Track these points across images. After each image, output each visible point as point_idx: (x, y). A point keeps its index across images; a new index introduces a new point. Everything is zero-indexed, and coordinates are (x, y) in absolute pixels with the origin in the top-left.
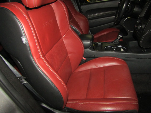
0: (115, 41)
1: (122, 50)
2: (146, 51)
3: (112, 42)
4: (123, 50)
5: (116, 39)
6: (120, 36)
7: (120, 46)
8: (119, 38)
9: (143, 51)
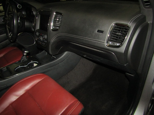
0: (22, 59)
1: (35, 65)
2: (55, 58)
3: (19, 61)
4: (37, 65)
5: (23, 57)
6: (26, 52)
7: (32, 62)
8: (25, 54)
9: (53, 59)
